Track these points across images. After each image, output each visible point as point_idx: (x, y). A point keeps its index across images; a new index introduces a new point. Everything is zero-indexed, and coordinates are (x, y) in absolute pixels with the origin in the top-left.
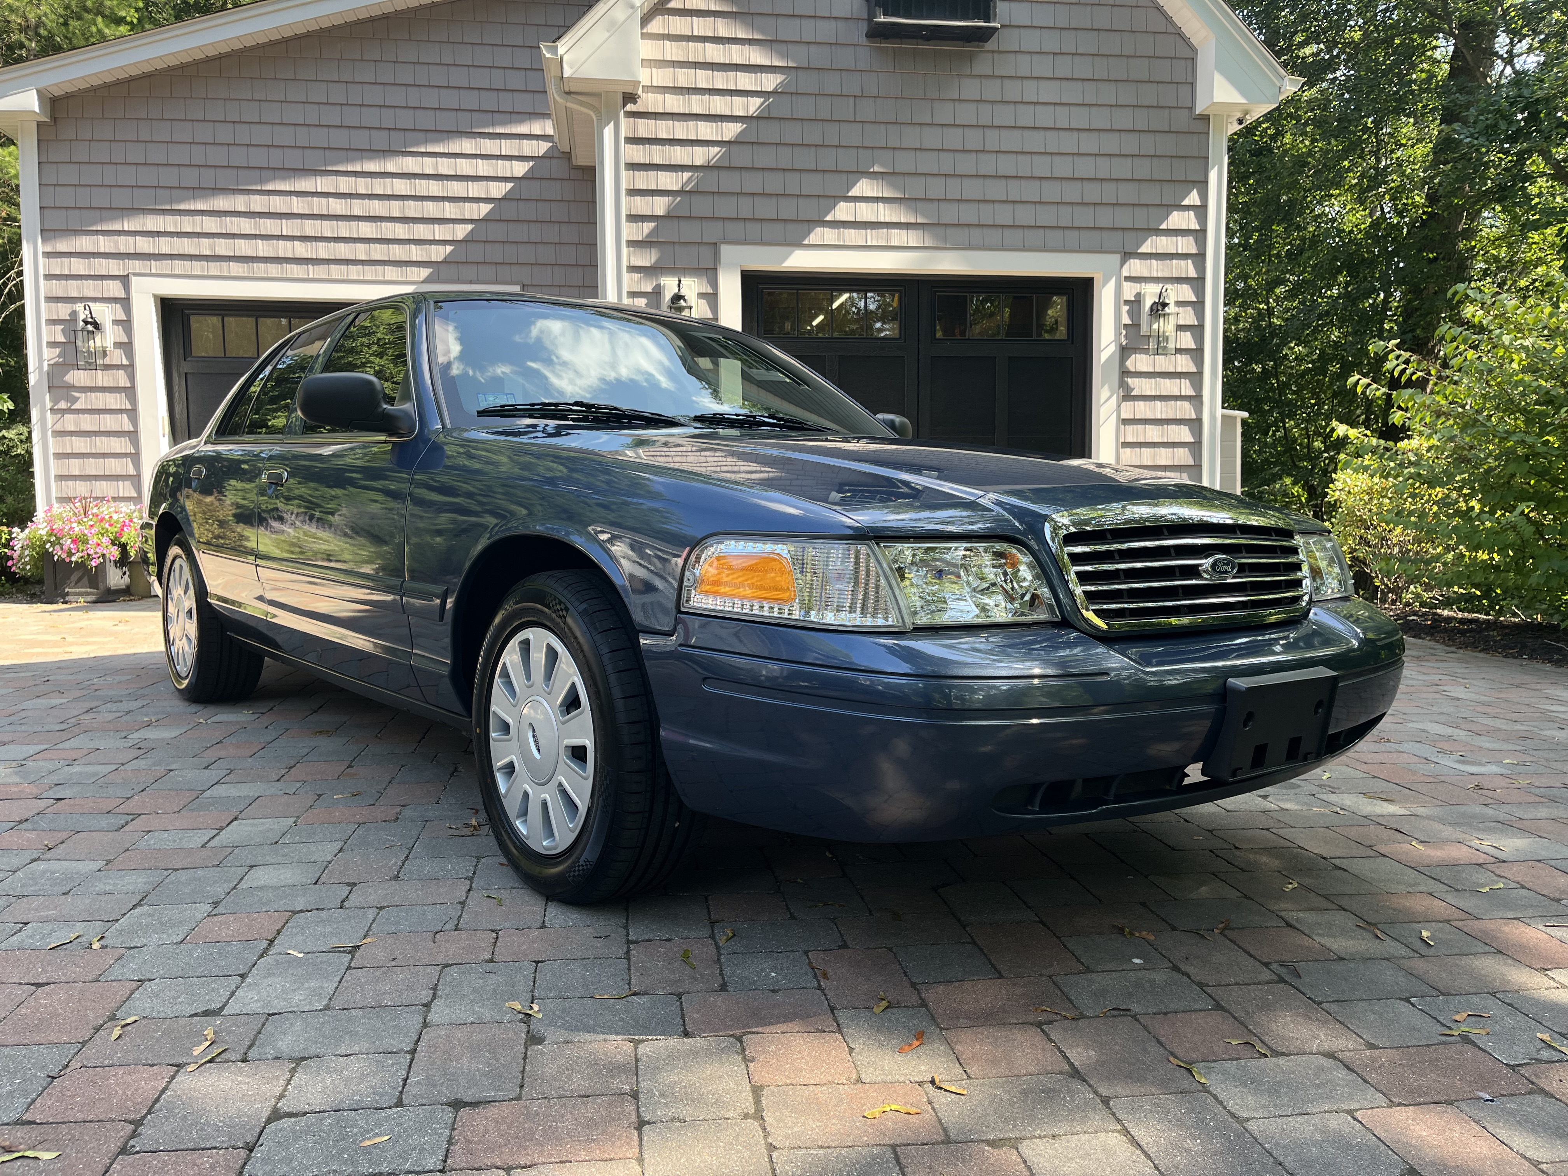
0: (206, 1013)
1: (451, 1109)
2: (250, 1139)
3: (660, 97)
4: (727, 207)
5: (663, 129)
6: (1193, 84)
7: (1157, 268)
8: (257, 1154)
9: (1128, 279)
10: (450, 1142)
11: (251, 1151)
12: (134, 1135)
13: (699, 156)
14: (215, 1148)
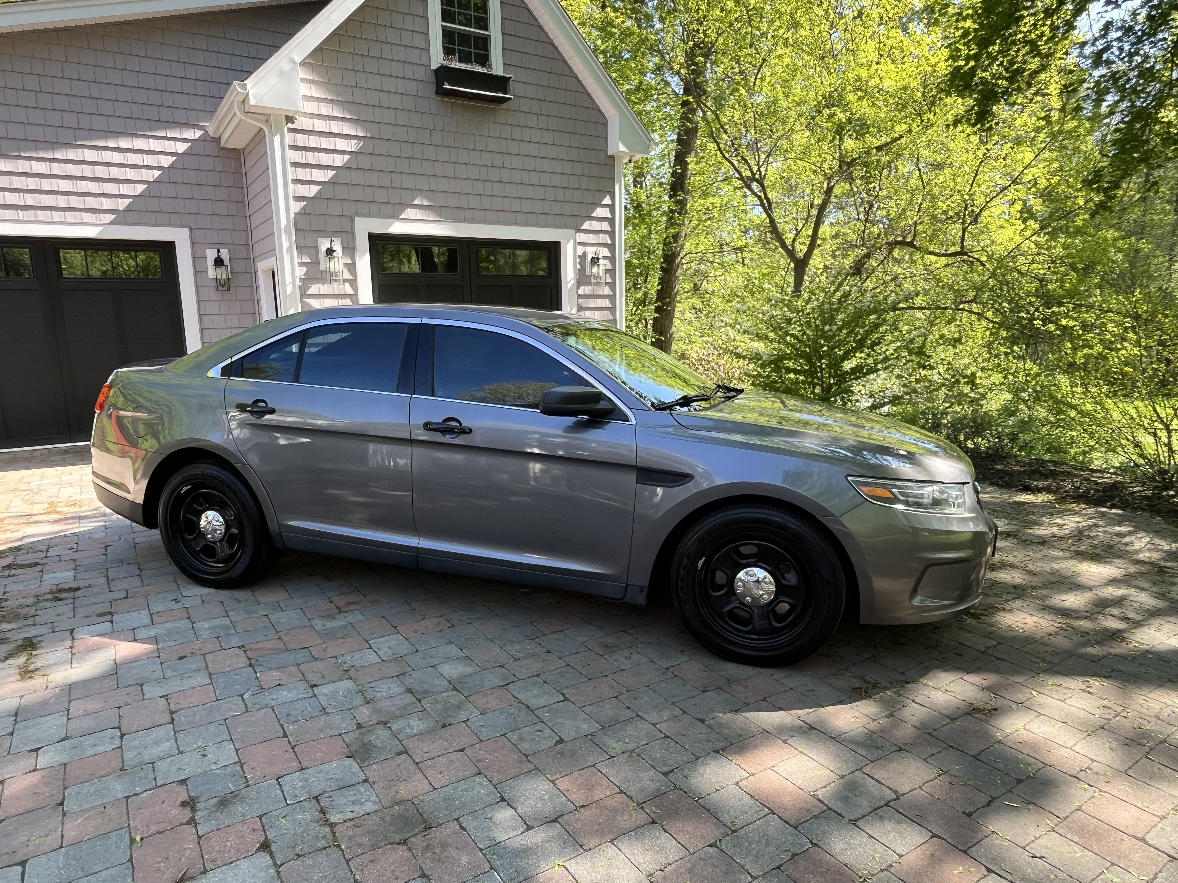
3: (310, 120)
4: (358, 193)
5: (313, 141)
6: (606, 138)
7: (591, 238)
9: (580, 244)
13: (339, 160)
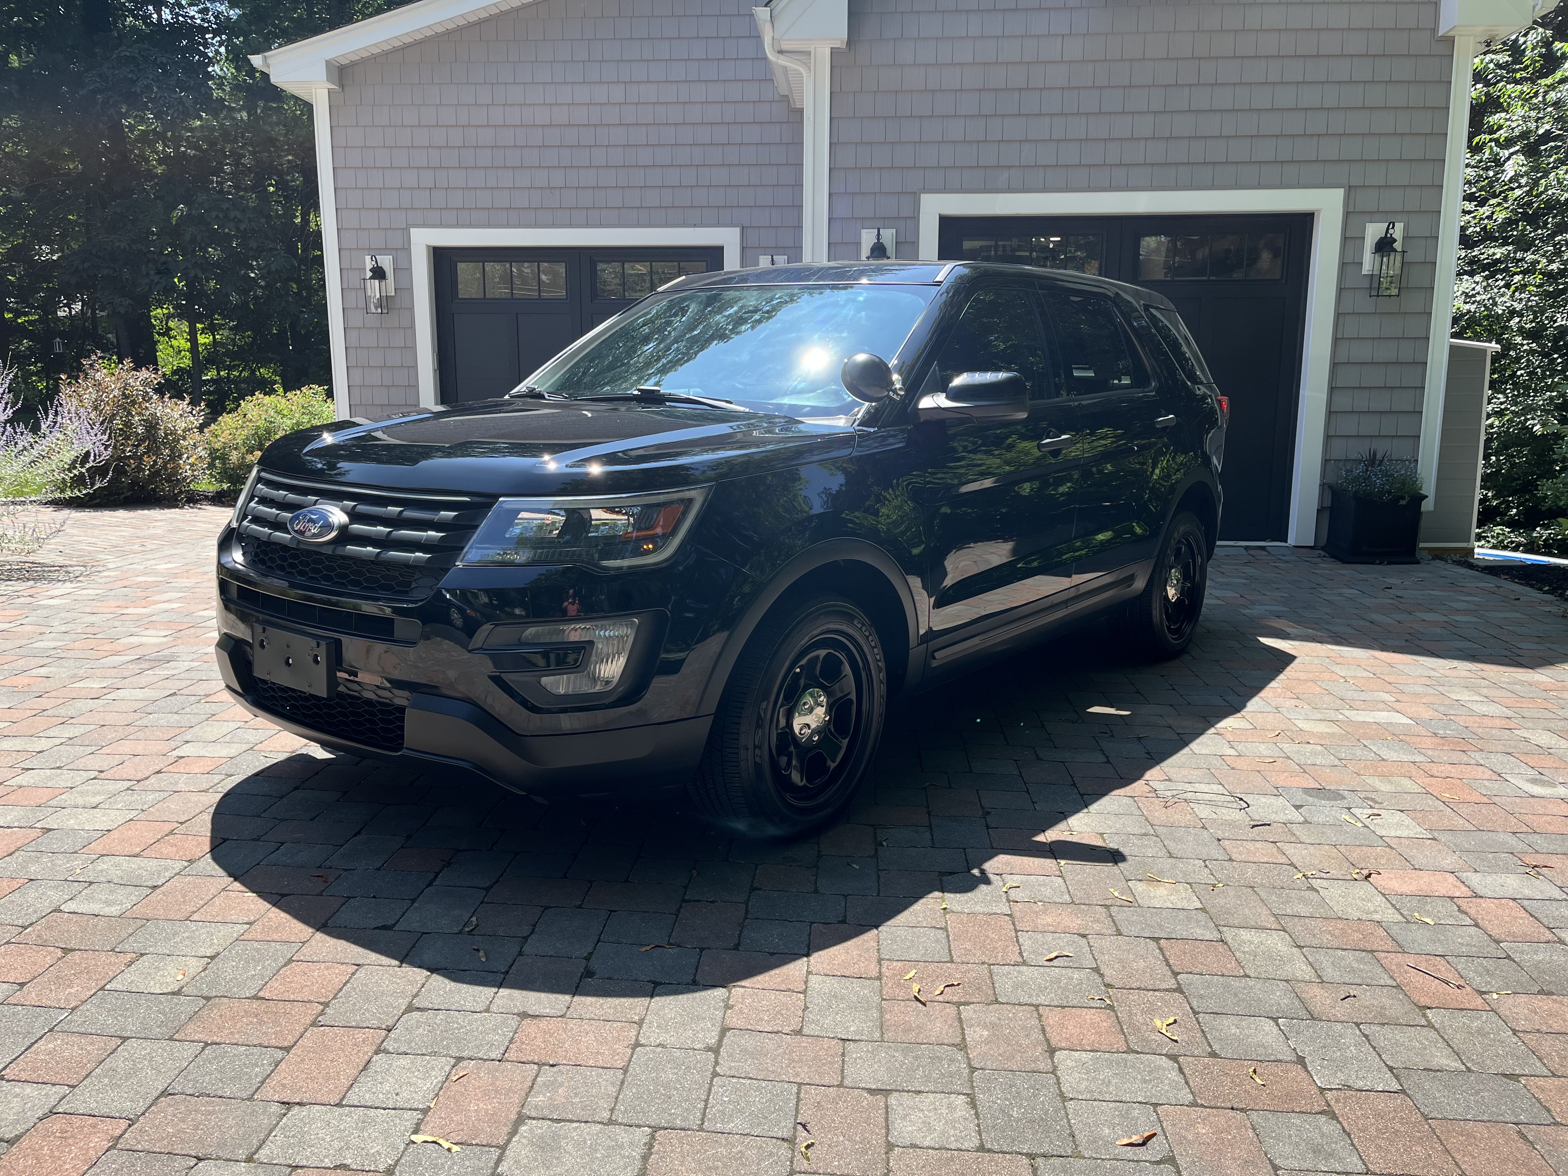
0: (384, 928)
1: (519, 1019)
2: (390, 1023)
8: (392, 1035)
10: (511, 1042)
11: (389, 1031)
12: (322, 1013)
14: (368, 1028)
